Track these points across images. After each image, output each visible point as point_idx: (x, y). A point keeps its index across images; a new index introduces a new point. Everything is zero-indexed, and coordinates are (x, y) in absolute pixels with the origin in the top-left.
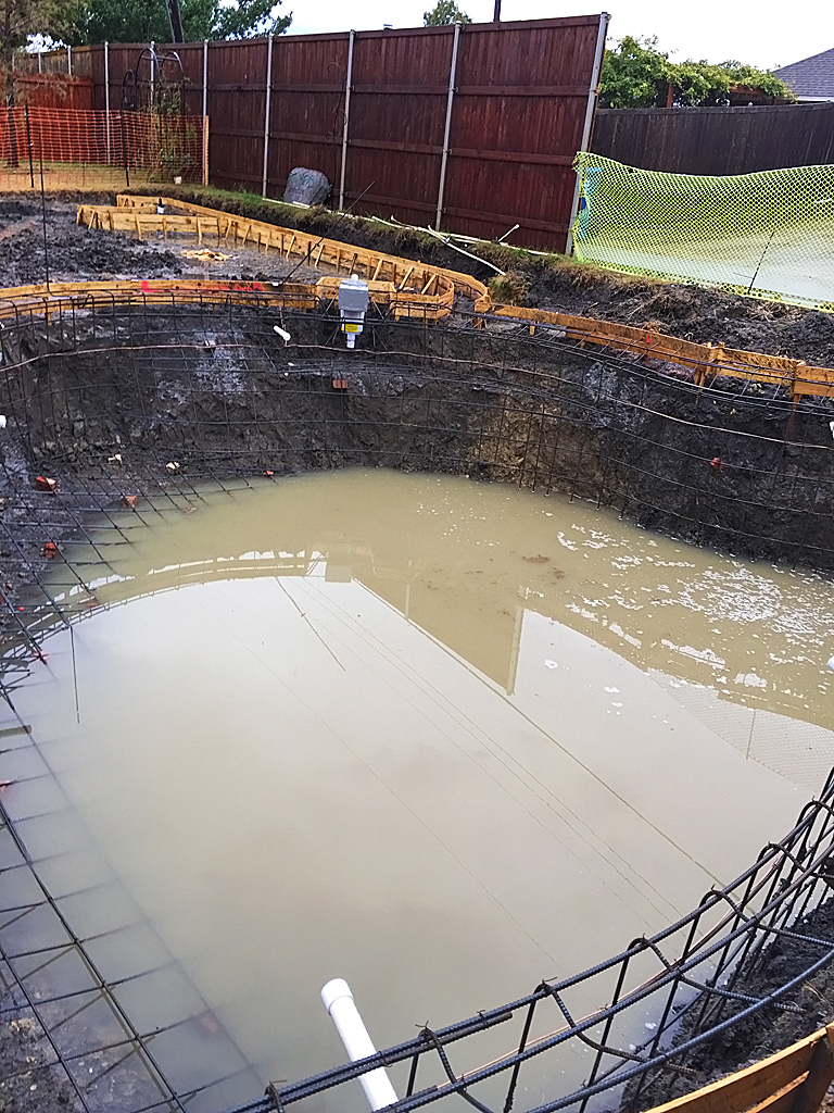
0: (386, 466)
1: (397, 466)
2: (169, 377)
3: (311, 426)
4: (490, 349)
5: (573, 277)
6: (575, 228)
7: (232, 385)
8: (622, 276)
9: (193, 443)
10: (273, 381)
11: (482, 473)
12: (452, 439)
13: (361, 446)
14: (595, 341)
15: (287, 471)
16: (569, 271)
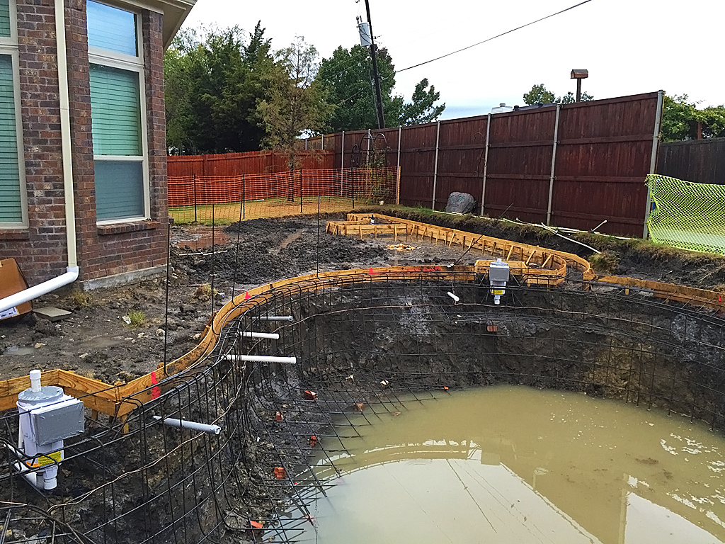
0: (524, 384)
1: (533, 384)
2: (384, 326)
3: (473, 356)
4: (596, 304)
5: (652, 254)
6: (649, 221)
7: (422, 330)
8: (689, 253)
9: (397, 368)
10: (447, 327)
11: (596, 391)
12: (572, 366)
13: (507, 370)
14: (677, 299)
15: (457, 387)
16: (648, 249)
